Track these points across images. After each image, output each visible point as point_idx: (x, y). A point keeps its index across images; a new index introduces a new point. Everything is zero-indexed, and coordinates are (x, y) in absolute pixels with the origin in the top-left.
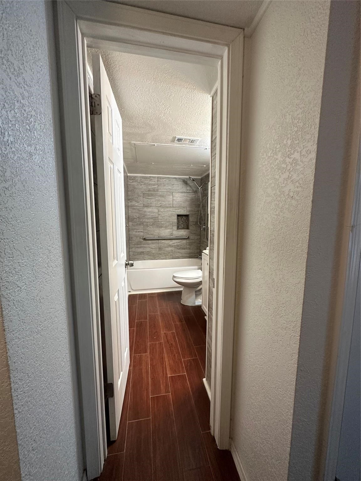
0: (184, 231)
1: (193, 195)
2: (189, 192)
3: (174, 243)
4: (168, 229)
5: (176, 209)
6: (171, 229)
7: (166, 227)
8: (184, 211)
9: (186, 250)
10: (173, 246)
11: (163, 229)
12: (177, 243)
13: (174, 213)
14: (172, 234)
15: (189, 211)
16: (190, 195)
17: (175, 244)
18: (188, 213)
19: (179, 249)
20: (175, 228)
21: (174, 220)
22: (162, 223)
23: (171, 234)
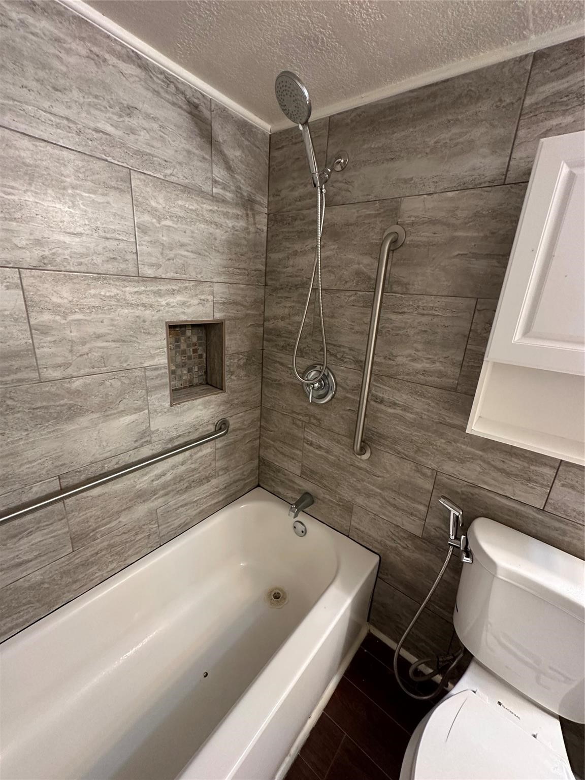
0: (206, 405)
1: (237, 217)
2: (224, 201)
3: (159, 477)
4: (122, 413)
5: (158, 293)
6: (138, 410)
7: (107, 409)
8: (202, 302)
9: (214, 482)
10: (155, 492)
11: (84, 421)
12: (173, 467)
13: (148, 313)
14: (144, 436)
15: (224, 303)
16: (226, 215)
17: (169, 477)
18: (219, 316)
19: (187, 488)
20: (162, 398)
21: (152, 357)
22: (77, 384)
23: (143, 434)
